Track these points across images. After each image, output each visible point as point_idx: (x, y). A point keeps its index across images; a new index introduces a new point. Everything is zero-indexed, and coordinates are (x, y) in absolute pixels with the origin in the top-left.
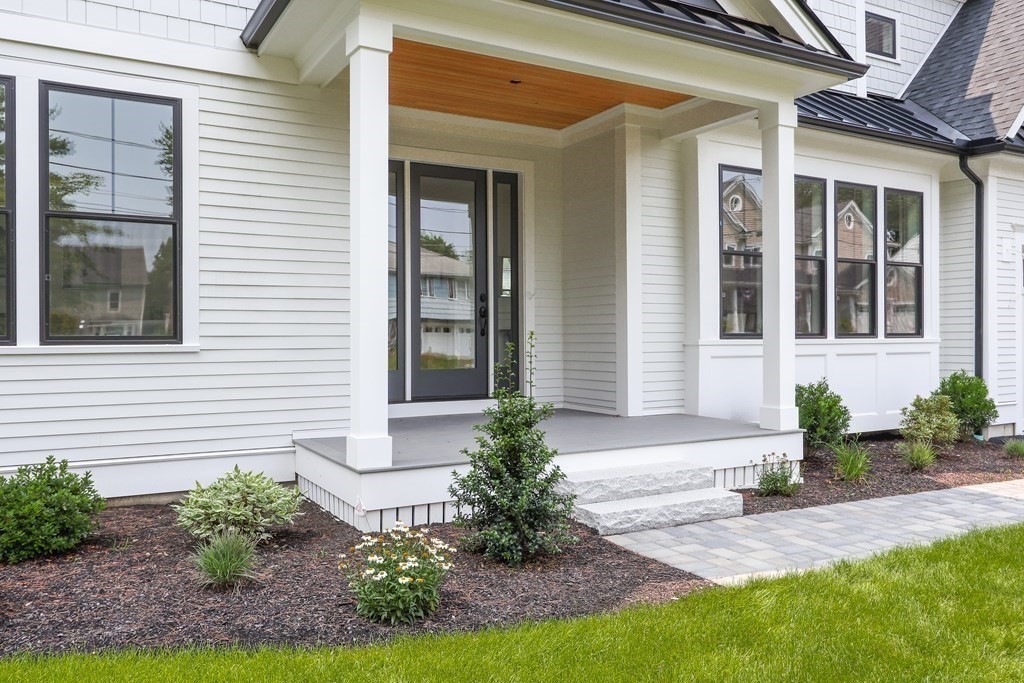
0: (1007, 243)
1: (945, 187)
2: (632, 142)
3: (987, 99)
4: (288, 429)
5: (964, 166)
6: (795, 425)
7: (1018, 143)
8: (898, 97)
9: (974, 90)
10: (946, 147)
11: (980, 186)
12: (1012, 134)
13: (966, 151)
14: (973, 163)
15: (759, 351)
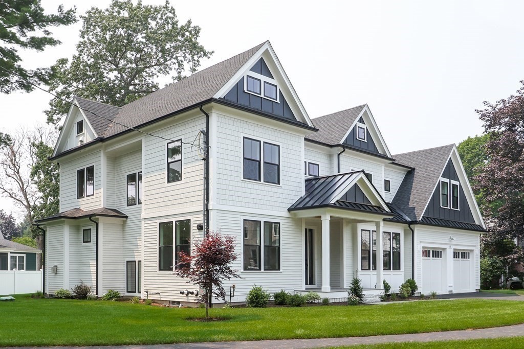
0: (419, 246)
1: (405, 231)
2: (344, 225)
3: (414, 208)
4: (293, 288)
5: (409, 227)
6: (383, 288)
7: (422, 222)
8: (391, 203)
9: (411, 205)
10: (405, 222)
11: (413, 232)
12: (420, 220)
13: (410, 223)
14: (412, 226)
15: (376, 273)
